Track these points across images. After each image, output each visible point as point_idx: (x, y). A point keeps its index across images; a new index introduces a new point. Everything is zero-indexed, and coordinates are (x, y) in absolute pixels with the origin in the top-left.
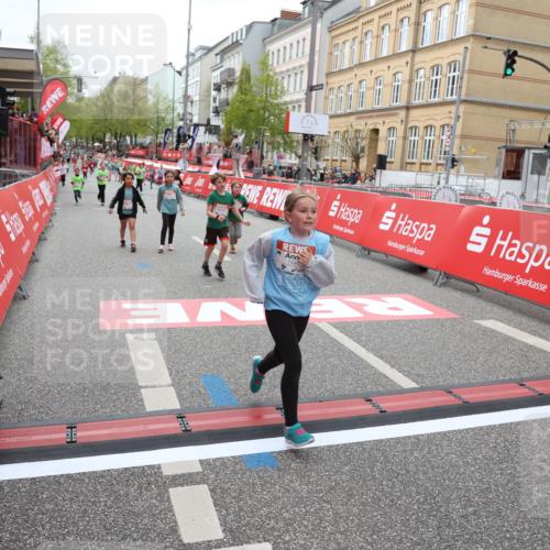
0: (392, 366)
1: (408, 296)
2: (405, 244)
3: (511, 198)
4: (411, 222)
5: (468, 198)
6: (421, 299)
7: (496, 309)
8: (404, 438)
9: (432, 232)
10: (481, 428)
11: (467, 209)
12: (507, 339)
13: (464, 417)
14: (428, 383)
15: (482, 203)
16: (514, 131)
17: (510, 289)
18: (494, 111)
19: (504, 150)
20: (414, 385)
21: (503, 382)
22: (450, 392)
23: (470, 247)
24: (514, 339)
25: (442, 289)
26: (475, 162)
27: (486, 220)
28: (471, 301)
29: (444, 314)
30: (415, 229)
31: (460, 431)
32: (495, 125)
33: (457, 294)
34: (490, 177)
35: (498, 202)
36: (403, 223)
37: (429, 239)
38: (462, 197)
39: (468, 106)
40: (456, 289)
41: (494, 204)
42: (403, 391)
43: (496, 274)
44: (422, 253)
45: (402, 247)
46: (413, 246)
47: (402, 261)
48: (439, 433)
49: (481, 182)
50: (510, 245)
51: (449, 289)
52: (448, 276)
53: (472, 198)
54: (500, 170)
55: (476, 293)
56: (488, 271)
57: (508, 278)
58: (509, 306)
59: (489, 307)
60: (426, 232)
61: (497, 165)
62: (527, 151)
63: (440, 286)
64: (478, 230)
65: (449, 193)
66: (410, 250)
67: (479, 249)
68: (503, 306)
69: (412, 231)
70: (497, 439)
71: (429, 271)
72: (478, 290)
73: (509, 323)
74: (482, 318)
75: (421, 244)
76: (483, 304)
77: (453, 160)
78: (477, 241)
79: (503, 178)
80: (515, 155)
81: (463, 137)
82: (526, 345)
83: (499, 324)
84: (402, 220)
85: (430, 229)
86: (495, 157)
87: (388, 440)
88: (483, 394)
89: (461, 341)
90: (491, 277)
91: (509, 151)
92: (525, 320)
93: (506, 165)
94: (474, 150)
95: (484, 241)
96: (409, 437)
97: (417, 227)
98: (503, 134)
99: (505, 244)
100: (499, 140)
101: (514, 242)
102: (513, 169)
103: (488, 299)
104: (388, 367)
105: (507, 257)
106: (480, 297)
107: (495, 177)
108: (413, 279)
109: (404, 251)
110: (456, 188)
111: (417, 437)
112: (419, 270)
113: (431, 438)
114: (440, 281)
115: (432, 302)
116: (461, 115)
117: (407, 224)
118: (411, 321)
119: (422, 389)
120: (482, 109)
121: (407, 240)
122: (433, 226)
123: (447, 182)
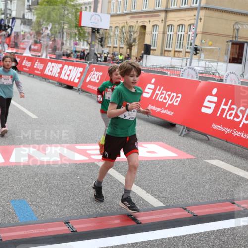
0: (147, 192)
1: (161, 143)
2: (160, 107)
3: (233, 76)
4: (164, 92)
5: (205, 76)
6: (170, 145)
7: (220, 152)
8: (153, 241)
9: (179, 99)
10: (205, 233)
11: (202, 83)
12: (226, 172)
13: (194, 226)
14: (171, 203)
15: (214, 79)
16: (238, 30)
17: (228, 138)
18: (225, 15)
19: (230, 44)
20: (161, 205)
21: (221, 201)
22: (186, 209)
23: (204, 110)
24: (230, 173)
25: (185, 139)
26: (212, 51)
27: (215, 91)
28: (203, 147)
29: (186, 156)
30: (167, 97)
31: (190, 235)
32: (225, 26)
33: (195, 142)
34: (221, 62)
35: (224, 79)
36: (159, 93)
37: (177, 104)
38: (201, 75)
39: (208, 12)
40: (194, 138)
41: (221, 80)
42: (153, 209)
43: (220, 128)
44: (171, 113)
45: (158, 109)
46: (166, 109)
47: (159, 119)
48: (176, 237)
49: (214, 65)
50: (230, 109)
51: (190, 139)
52: (189, 130)
53: (207, 76)
54: (227, 57)
55: (208, 141)
56: (215, 127)
57: (228, 131)
58: (228, 150)
59: (215, 151)
60: (174, 99)
61: (226, 53)
62: (245, 44)
63: (183, 136)
64: (209, 98)
65: (191, 72)
66: (164, 111)
67: (210, 111)
68: (225, 150)
69: (165, 98)
70: (214, 239)
71: (177, 126)
72: (209, 140)
73: (227, 161)
74: (210, 158)
75: (171, 107)
76: (211, 148)
77: (196, 49)
78: (209, 106)
79: (230, 62)
80: (238, 46)
81: (203, 33)
82: (238, 176)
83: (222, 162)
84: (159, 90)
85: (177, 97)
86: (224, 48)
87: (142, 242)
88: (207, 210)
89: (195, 174)
90: (217, 131)
91: (233, 44)
92: (238, 160)
93: (232, 53)
94: (210, 43)
95: (213, 106)
96: (156, 240)
97: (169, 95)
98: (230, 32)
99: (227, 108)
100: (227, 36)
101: (232, 106)
102: (236, 56)
103: (215, 146)
104: (145, 192)
105: (228, 117)
106: (210, 144)
107: (224, 62)
108: (165, 132)
109: (159, 113)
110: (197, 68)
111: (161, 240)
112: (169, 125)
113: (171, 240)
114: (184, 133)
115: (177, 148)
116: (203, 18)
117: (162, 93)
118: (162, 161)
119: (167, 207)
120: (217, 14)
121: (161, 105)
122: (180, 95)
123: (191, 65)
